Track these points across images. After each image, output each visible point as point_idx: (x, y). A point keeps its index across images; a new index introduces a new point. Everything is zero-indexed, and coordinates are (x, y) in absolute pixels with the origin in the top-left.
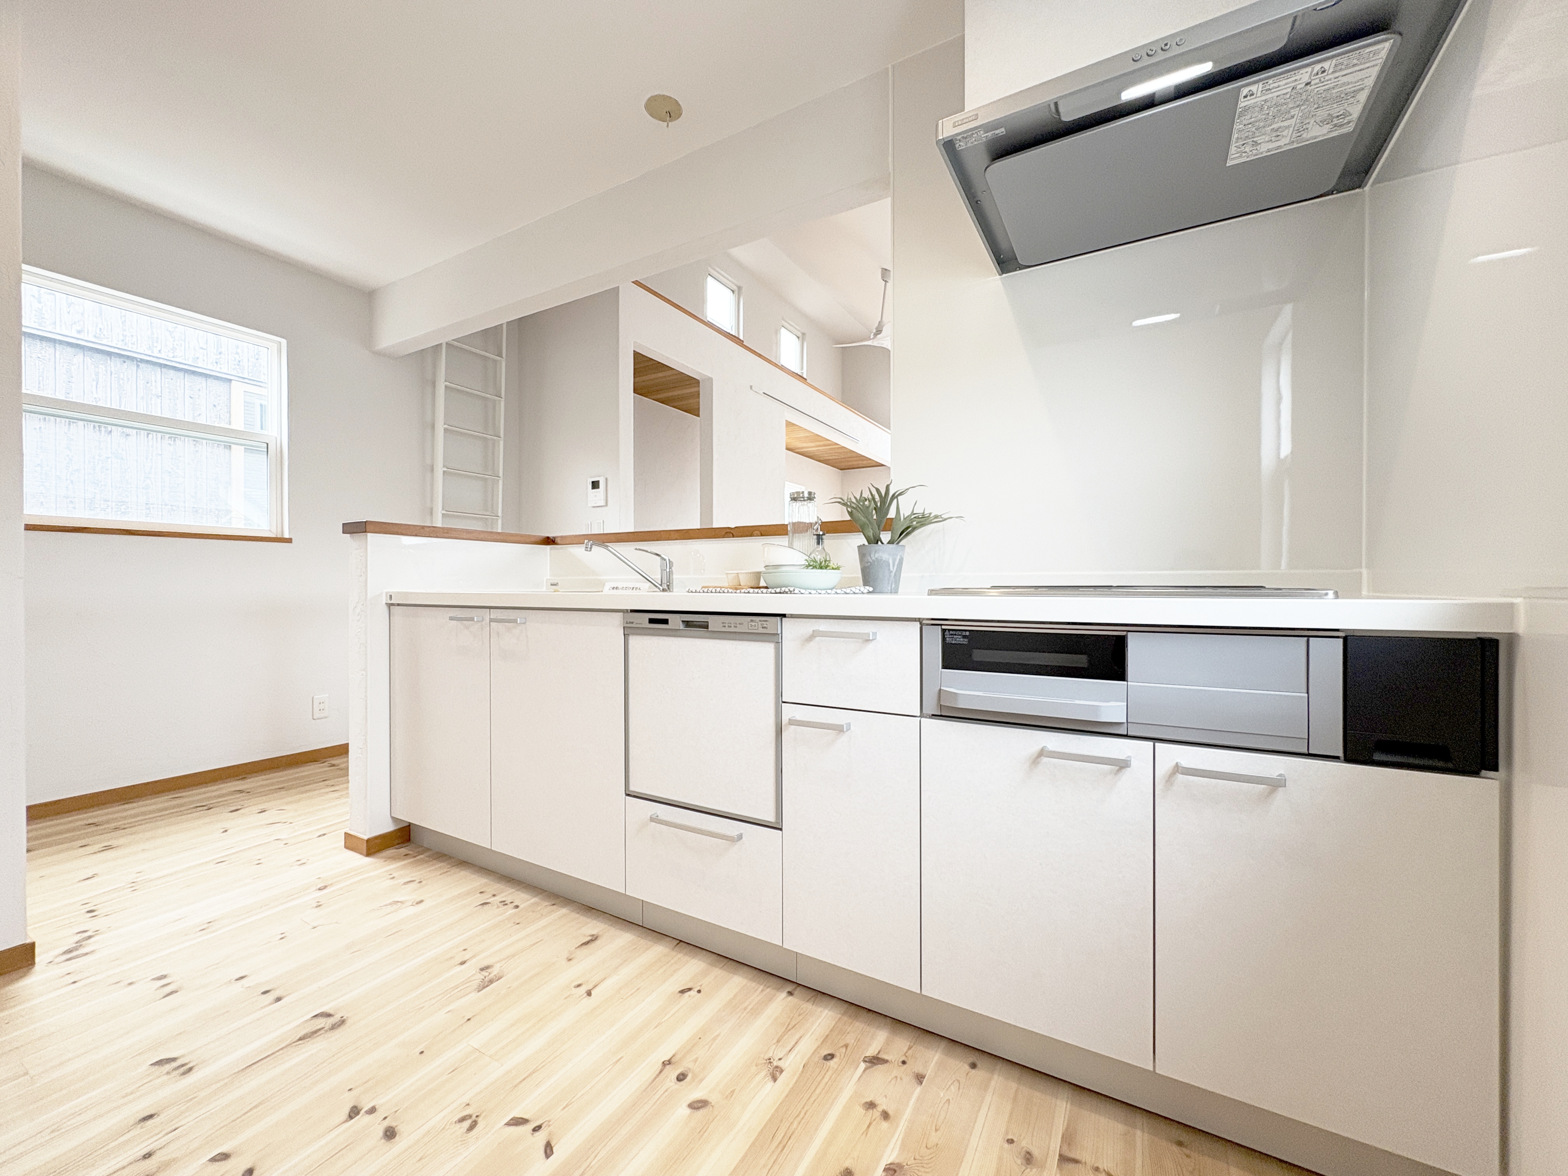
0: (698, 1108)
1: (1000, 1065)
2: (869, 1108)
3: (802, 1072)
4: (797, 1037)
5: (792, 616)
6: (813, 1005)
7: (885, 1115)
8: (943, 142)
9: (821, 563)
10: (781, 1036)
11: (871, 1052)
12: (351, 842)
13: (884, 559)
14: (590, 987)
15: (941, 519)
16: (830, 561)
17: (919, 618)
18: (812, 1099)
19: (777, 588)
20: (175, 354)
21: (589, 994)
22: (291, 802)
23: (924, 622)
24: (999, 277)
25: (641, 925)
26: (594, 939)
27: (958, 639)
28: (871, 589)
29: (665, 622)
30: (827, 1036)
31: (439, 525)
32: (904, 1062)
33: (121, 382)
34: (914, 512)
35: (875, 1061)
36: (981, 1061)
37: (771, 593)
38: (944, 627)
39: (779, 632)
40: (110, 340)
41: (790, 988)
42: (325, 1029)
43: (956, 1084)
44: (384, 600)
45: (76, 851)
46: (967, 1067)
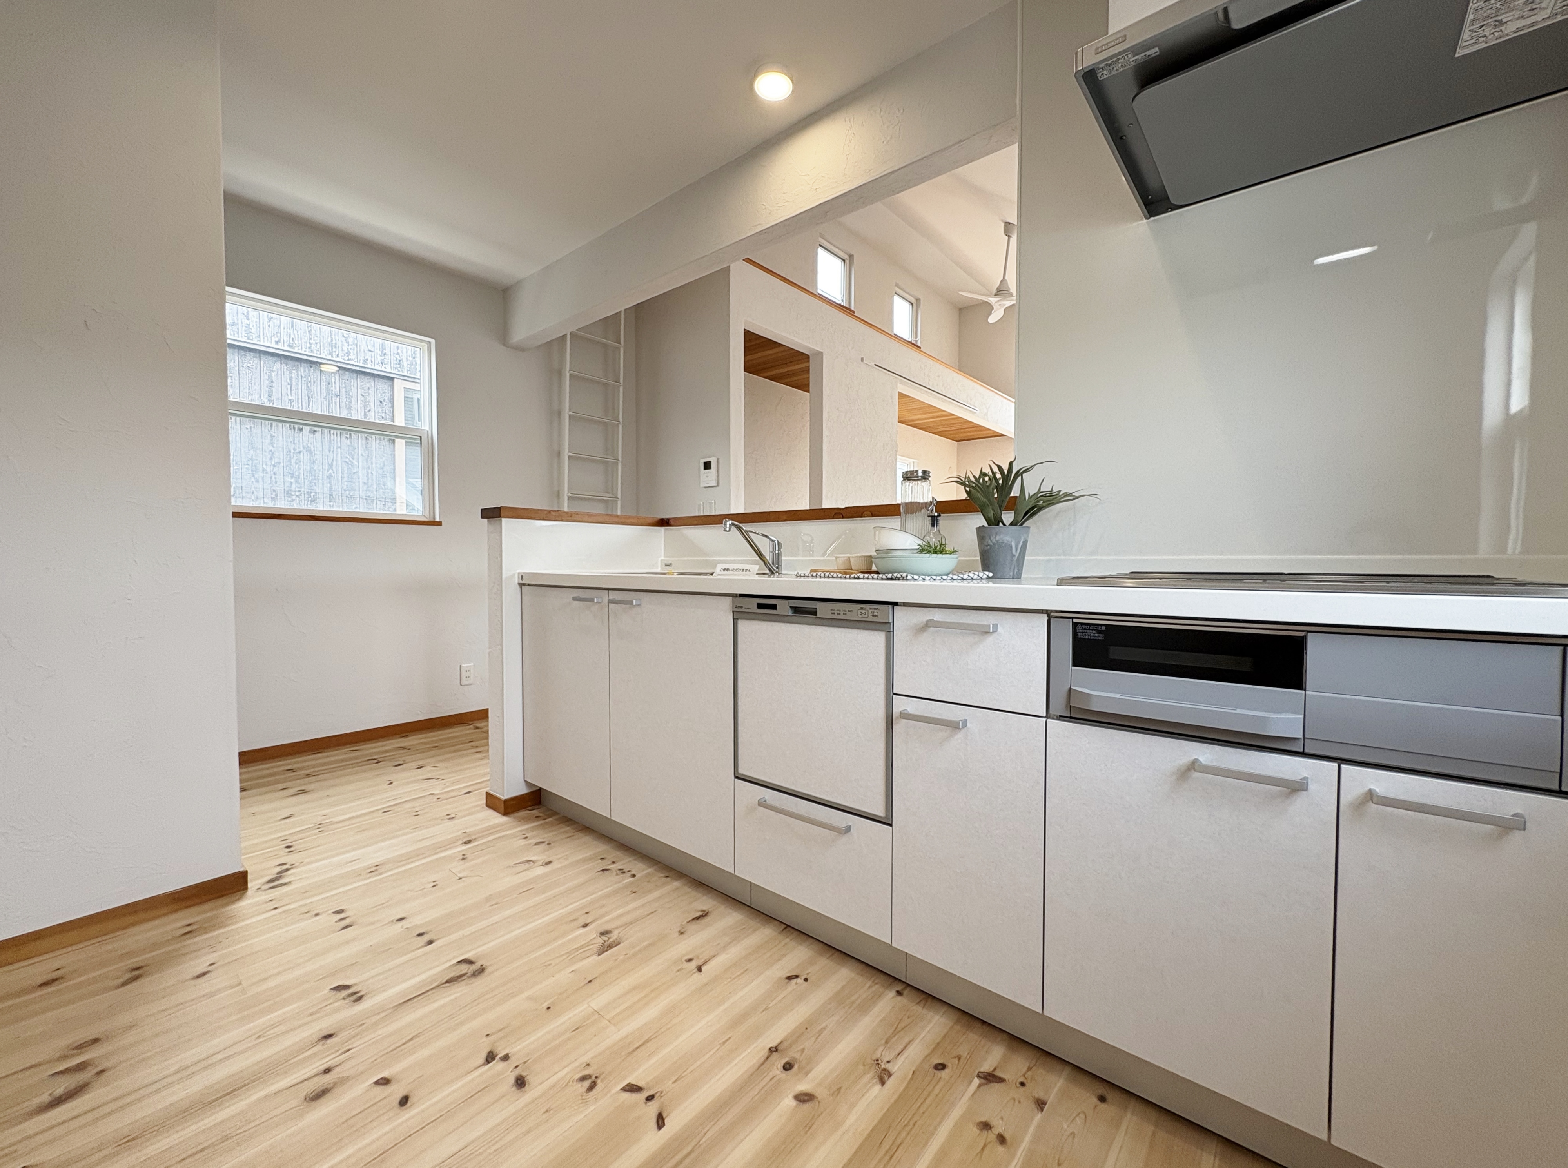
0: (804, 1101)
1: (1133, 1103)
2: (984, 1129)
3: (912, 1079)
4: (906, 1040)
5: (905, 605)
6: (923, 1008)
7: (1002, 1139)
8: (1083, 73)
9: (936, 547)
10: (890, 1037)
11: (986, 1067)
12: (492, 802)
13: (1006, 542)
14: (700, 962)
15: (1071, 498)
16: (945, 544)
17: (1047, 611)
18: (921, 1111)
19: (889, 573)
20: (350, 357)
21: (699, 969)
22: (445, 760)
23: (1052, 614)
24: (1145, 221)
25: (749, 905)
26: (704, 915)
27: (1092, 635)
28: (991, 575)
29: (774, 607)
30: (938, 1044)
31: (566, 509)
32: (1022, 1084)
33: (309, 384)
34: (1041, 490)
35: (990, 1078)
36: (1110, 1095)
37: (882, 579)
38: (1075, 620)
39: (891, 621)
40: (300, 348)
41: (899, 987)
42: (468, 975)
43: (1082, 1116)
44: (516, 580)
45: (277, 793)
46: (1095, 1100)
